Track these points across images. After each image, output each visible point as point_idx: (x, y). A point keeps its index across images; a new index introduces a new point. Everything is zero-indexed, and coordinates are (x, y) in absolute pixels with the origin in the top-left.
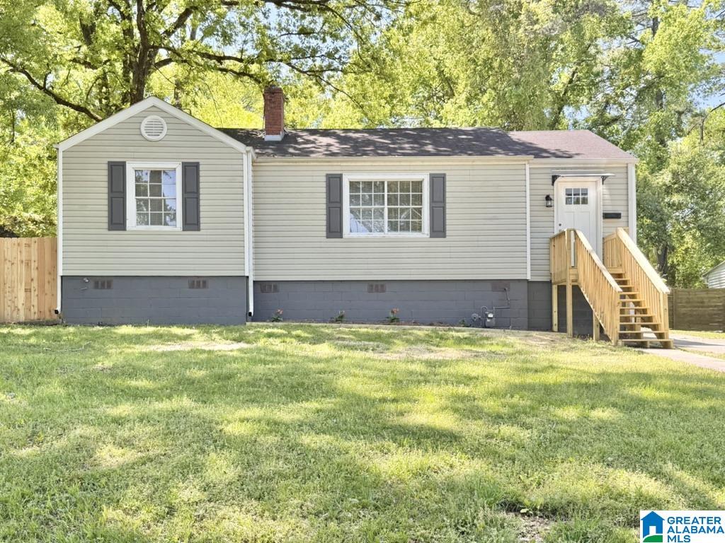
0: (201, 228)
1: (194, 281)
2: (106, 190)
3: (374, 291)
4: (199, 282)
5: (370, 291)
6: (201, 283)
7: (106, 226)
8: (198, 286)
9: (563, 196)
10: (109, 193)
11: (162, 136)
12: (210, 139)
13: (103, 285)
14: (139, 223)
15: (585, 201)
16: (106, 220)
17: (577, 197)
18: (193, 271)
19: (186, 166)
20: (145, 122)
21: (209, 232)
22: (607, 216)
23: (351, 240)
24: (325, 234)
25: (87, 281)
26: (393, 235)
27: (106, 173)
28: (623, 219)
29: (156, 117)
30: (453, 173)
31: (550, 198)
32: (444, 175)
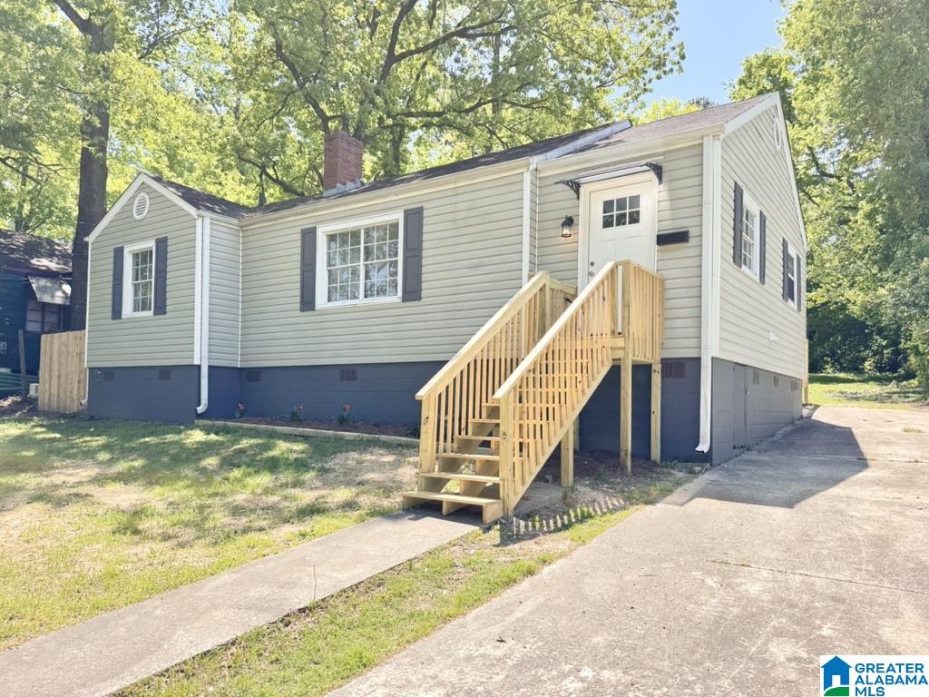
0: (167, 310)
1: (162, 372)
2: (112, 278)
6: (166, 373)
7: (111, 315)
8: (165, 377)
9: (599, 214)
10: (113, 281)
11: (145, 213)
12: (176, 208)
13: (109, 376)
14: (136, 309)
15: (635, 219)
16: (111, 309)
17: (620, 214)
18: (161, 361)
19: (159, 243)
20: (136, 201)
21: (172, 315)
22: (663, 240)
23: (324, 312)
24: (298, 306)
25: (101, 373)
26: (370, 300)
27: (112, 260)
28: (692, 241)
29: (143, 194)
30: (431, 204)
31: (569, 222)
32: (421, 209)
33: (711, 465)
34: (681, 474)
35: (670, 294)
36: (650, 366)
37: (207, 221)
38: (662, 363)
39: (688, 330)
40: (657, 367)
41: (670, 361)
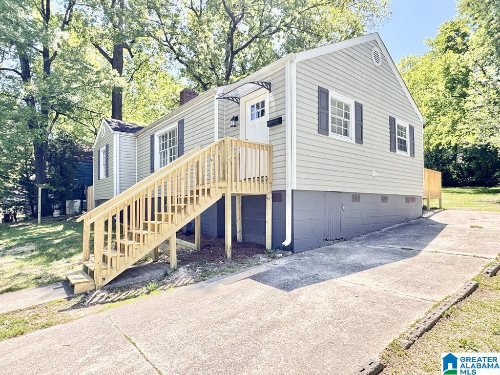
9: (249, 113)
15: (263, 113)
17: (258, 111)
22: (270, 123)
28: (283, 123)
30: (187, 117)
31: (236, 119)
32: (183, 120)
33: (292, 252)
34: (264, 259)
35: (275, 154)
36: (266, 195)
37: (118, 135)
38: (272, 194)
39: (281, 174)
40: (269, 196)
41: (276, 192)
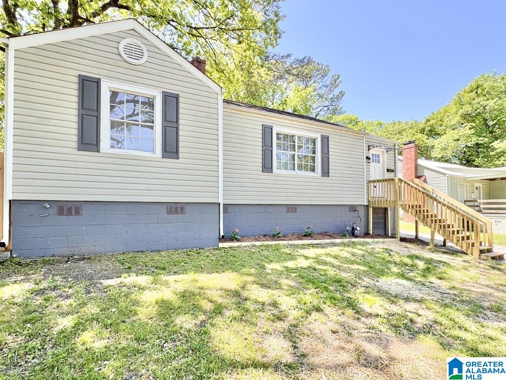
0: (180, 157)
1: (172, 207)
2: (76, 106)
3: (290, 211)
4: (176, 208)
5: (288, 211)
6: (179, 208)
7: (75, 145)
8: (176, 213)
10: (79, 109)
11: (142, 61)
12: (189, 75)
13: (70, 210)
14: (112, 145)
15: (378, 162)
16: (75, 138)
17: (375, 159)
18: (173, 198)
19: (166, 96)
20: (123, 43)
21: (187, 161)
23: (277, 175)
24: (261, 169)
25: (49, 206)
26: (300, 173)
27: (76, 86)
29: (135, 40)
30: (332, 136)
32: (328, 136)
